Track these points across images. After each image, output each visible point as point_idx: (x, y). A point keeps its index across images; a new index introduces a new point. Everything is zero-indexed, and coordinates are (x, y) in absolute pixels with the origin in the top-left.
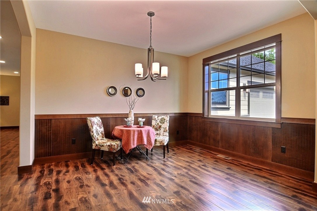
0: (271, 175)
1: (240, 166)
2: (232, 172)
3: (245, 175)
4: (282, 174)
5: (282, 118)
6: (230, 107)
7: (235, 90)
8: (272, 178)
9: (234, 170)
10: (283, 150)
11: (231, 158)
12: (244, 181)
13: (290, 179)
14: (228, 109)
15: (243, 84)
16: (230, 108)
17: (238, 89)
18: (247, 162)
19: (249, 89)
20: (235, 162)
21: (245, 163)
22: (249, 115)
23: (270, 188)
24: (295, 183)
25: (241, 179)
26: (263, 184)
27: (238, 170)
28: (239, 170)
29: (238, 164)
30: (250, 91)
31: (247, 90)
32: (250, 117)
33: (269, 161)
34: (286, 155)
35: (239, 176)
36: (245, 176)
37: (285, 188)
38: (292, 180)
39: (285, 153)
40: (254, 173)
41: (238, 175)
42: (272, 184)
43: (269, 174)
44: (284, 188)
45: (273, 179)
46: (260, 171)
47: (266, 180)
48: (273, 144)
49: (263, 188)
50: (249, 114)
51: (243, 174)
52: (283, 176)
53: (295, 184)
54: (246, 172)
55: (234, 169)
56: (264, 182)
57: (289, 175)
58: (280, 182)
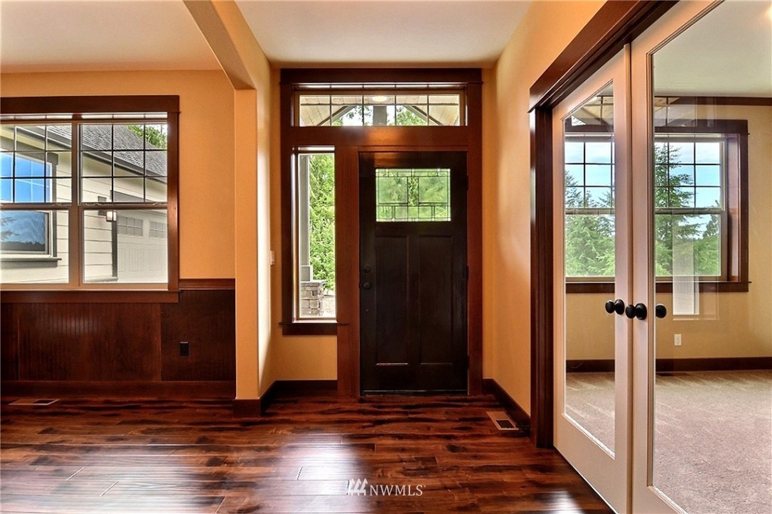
0: (159, 411)
1: (83, 414)
2: (58, 438)
3: (94, 433)
4: (182, 402)
5: (180, 281)
6: (58, 257)
7: (67, 211)
8: (161, 418)
9: (64, 430)
10: (184, 350)
11: (56, 400)
12: (89, 450)
13: (195, 408)
14: (53, 263)
15: (99, 197)
16: (59, 261)
17: (76, 209)
18: (102, 399)
19: (115, 213)
20: (66, 408)
21: (96, 402)
22: (115, 278)
23: (154, 441)
24: (206, 411)
25: (81, 448)
26: (139, 438)
27: (77, 426)
28: (79, 426)
29: (76, 411)
30: (117, 217)
31: (110, 214)
32: (118, 282)
33: (157, 380)
34: (189, 360)
35: (77, 441)
36: (93, 436)
37: (185, 429)
38: (199, 408)
39: (188, 355)
40: (118, 420)
41: (74, 440)
42: (158, 431)
43: (153, 411)
44: (184, 431)
45: (163, 420)
46: (133, 411)
47: (144, 427)
48: (163, 342)
49: (138, 448)
50: (116, 276)
51: (89, 433)
52: (184, 404)
53: (205, 415)
54: (99, 424)
55: (64, 428)
56: (143, 432)
57: (195, 400)
58: (176, 421)
